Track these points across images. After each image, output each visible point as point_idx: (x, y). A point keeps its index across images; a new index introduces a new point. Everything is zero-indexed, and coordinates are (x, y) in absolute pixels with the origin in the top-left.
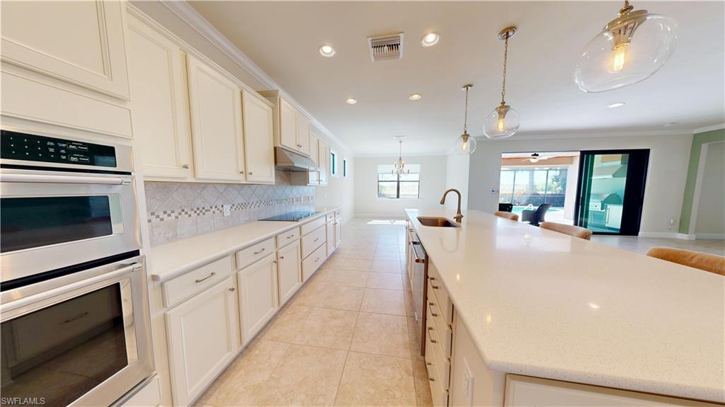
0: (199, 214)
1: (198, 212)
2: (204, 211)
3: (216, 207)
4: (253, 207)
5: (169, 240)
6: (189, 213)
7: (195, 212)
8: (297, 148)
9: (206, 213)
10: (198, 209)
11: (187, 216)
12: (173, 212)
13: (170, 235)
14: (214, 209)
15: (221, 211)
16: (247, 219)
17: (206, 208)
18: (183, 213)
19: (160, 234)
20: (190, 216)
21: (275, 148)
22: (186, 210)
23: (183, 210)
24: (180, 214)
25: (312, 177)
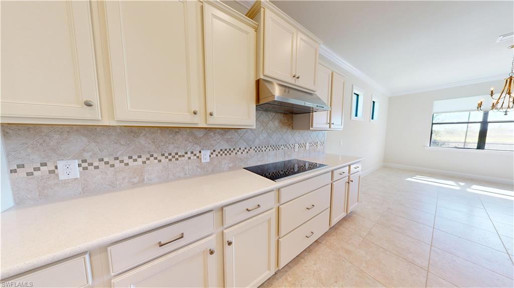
0: (170, 160)
1: (170, 157)
2: (177, 157)
3: (192, 153)
4: (240, 153)
5: (134, 185)
6: (159, 158)
7: (167, 157)
8: (292, 81)
9: (180, 159)
10: (170, 154)
11: (156, 161)
12: (140, 157)
13: (136, 180)
14: (189, 154)
15: (198, 157)
16: (231, 165)
17: (179, 154)
18: (152, 159)
19: (124, 178)
20: (160, 161)
21: (258, 82)
22: (155, 155)
23: (152, 156)
24: (148, 159)
25: (319, 119)
